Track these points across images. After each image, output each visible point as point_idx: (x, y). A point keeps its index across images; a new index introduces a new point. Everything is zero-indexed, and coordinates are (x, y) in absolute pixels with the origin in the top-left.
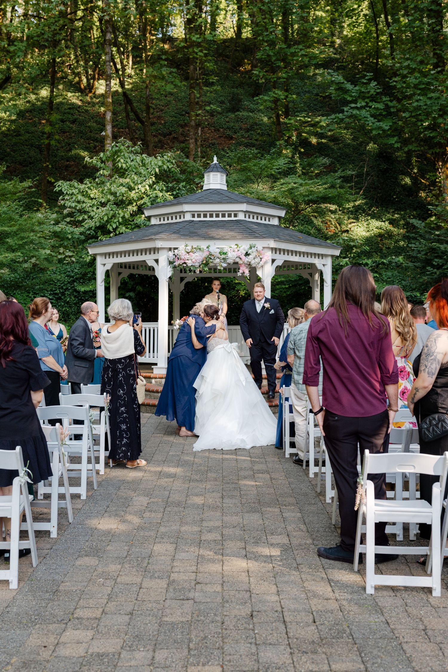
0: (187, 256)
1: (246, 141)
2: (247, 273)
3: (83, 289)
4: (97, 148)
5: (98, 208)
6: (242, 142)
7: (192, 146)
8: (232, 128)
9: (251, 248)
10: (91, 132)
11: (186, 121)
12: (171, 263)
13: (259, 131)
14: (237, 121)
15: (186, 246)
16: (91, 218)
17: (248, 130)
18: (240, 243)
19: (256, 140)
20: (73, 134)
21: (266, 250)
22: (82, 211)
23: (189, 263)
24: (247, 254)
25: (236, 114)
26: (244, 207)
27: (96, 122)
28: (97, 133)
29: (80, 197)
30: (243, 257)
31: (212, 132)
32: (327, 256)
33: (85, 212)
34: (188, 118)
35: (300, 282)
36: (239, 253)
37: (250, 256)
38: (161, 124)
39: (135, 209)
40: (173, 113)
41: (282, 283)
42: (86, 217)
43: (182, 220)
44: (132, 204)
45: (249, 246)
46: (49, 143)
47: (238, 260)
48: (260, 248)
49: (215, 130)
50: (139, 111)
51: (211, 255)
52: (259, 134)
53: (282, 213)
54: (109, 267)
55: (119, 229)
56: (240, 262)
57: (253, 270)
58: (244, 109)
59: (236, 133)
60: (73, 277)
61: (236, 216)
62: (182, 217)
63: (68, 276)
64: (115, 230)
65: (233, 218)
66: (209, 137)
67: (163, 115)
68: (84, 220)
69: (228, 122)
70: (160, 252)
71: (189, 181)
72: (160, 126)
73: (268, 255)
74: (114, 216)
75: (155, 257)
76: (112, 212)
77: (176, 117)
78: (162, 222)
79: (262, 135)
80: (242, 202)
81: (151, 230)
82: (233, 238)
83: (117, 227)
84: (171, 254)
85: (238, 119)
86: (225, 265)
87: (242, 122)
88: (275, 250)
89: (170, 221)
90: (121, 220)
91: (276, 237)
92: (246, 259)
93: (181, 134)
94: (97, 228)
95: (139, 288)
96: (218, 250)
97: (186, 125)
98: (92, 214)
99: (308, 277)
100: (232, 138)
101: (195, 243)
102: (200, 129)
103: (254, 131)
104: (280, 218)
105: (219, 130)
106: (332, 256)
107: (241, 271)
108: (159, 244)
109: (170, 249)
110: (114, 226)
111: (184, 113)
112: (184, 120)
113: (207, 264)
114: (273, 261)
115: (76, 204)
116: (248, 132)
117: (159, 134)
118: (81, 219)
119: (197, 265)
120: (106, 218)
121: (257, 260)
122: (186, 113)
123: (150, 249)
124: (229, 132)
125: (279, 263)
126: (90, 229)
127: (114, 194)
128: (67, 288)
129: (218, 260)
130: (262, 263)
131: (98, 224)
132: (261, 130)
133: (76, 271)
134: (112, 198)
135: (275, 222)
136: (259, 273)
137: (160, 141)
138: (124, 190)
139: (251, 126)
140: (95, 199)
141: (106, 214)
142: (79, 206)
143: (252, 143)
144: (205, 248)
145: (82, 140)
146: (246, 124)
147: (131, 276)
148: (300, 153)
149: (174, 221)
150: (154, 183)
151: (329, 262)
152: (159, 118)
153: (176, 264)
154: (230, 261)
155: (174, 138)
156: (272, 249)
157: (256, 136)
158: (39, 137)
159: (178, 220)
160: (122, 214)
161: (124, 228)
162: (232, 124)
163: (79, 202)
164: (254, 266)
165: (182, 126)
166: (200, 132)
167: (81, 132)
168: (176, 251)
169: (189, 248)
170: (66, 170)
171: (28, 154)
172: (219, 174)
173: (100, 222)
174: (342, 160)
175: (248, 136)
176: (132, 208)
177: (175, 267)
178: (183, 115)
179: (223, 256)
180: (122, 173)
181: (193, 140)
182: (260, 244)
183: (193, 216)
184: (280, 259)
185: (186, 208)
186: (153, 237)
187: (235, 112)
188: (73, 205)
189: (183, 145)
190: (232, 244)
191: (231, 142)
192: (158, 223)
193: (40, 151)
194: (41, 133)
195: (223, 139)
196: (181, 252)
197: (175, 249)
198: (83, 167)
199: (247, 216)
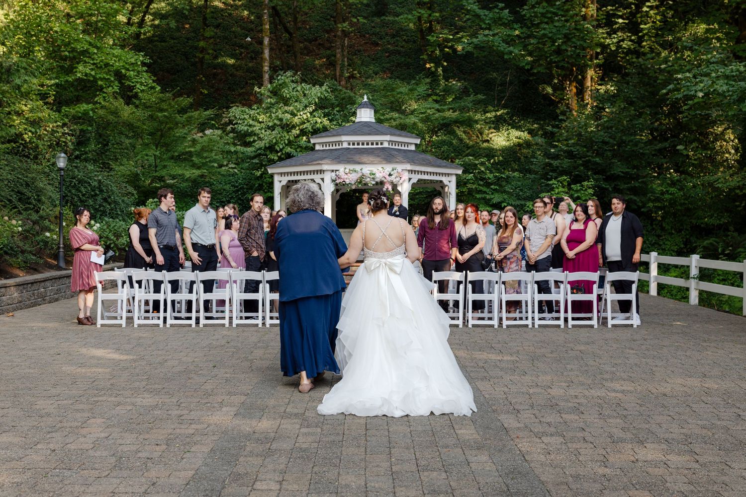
0: (346, 176)
1: (392, 48)
2: (390, 188)
4: (243, 55)
5: (266, 131)
6: (388, 49)
7: (338, 56)
8: (378, 34)
9: (393, 170)
10: (236, 37)
11: (331, 26)
12: (333, 181)
13: (405, 37)
14: (383, 26)
15: (345, 169)
16: (260, 139)
17: (393, 36)
18: (384, 166)
19: (402, 47)
20: (218, 40)
21: (404, 171)
22: (253, 134)
23: (347, 182)
24: (390, 175)
25: (383, 18)
26: (388, 138)
27: (240, 26)
28: (242, 39)
29: (251, 122)
30: (387, 177)
31: (357, 38)
32: (452, 174)
33: (255, 135)
34: (333, 23)
35: (435, 193)
36: (384, 174)
37: (393, 176)
38: (306, 29)
39: (298, 132)
40: (318, 17)
41: (420, 193)
42: (256, 138)
43: (340, 147)
44: (295, 127)
45: (391, 169)
46: (203, 57)
47: (383, 179)
48: (400, 170)
49: (361, 36)
50: (283, 15)
51: (363, 175)
52: (405, 40)
53: (418, 141)
54: (284, 183)
55: (285, 149)
56: (385, 181)
57: (395, 187)
58: (390, 13)
59: (381, 39)
60: (237, 187)
61: (382, 144)
62: (340, 144)
63: (232, 186)
64: (281, 150)
65: (379, 146)
66: (355, 43)
67: (308, 19)
68: (254, 141)
69: (374, 27)
70: (325, 173)
71: (342, 107)
72: (305, 31)
73: (406, 176)
74: (281, 139)
75: (321, 176)
76: (279, 135)
77: (321, 22)
78: (325, 148)
79: (408, 41)
80: (386, 134)
81: (317, 155)
82: (380, 163)
83: (283, 148)
84: (333, 174)
85: (384, 24)
86: (374, 183)
87: (388, 27)
88: (411, 171)
89: (331, 148)
90: (286, 142)
91: (412, 162)
92: (389, 179)
93: (327, 40)
94: (266, 148)
96: (369, 172)
97: (331, 31)
98: (261, 136)
99: (440, 189)
100: (377, 45)
101: (352, 167)
102: (346, 39)
103: (399, 37)
104: (416, 145)
105: (364, 36)
106: (456, 175)
107: (386, 187)
108: (325, 167)
109: (333, 171)
110: (281, 147)
111: (329, 17)
112: (329, 25)
113: (360, 182)
114: (410, 179)
115: (248, 128)
116: (394, 38)
117: (305, 39)
118: (252, 140)
119: (353, 182)
120: (274, 141)
121: (398, 179)
122: (331, 17)
123: (317, 171)
124: (374, 38)
125: (414, 180)
126: (260, 149)
127: (281, 120)
128: (232, 197)
129: (368, 179)
130: (401, 181)
131: (267, 145)
132: (407, 37)
133: (240, 181)
134: (278, 123)
135: (413, 148)
136: (399, 188)
137: (306, 48)
138: (288, 116)
139: (397, 32)
140: (263, 122)
141: (275, 137)
142: (250, 130)
143: (398, 50)
144: (359, 170)
145: (228, 47)
146: (392, 29)
148: (443, 66)
149: (334, 147)
150: (314, 111)
151: (454, 179)
152: (304, 22)
153: (338, 182)
154: (378, 180)
155: (320, 44)
156: (409, 171)
157: (401, 42)
158: (184, 44)
159: (337, 147)
160: (287, 137)
161: (289, 149)
162: (378, 30)
163: (250, 126)
164: (395, 183)
165: (328, 32)
166: (346, 42)
167: (226, 38)
168: (337, 172)
169: (347, 171)
171: (174, 61)
172: (368, 110)
173: (269, 143)
174: (487, 68)
175: (394, 43)
176: (296, 132)
177: (336, 185)
178: (328, 20)
179: (373, 176)
180: (286, 102)
181: (340, 50)
182: (399, 167)
183: (349, 144)
184: (415, 178)
185: (344, 138)
186: (320, 162)
187: (381, 16)
188: (245, 128)
189: (328, 52)
190: (379, 167)
191: (377, 48)
192: (322, 148)
193: (187, 58)
194: (186, 38)
195: (369, 46)
196: (341, 173)
197: (336, 171)
198: (231, 75)
199: (391, 144)
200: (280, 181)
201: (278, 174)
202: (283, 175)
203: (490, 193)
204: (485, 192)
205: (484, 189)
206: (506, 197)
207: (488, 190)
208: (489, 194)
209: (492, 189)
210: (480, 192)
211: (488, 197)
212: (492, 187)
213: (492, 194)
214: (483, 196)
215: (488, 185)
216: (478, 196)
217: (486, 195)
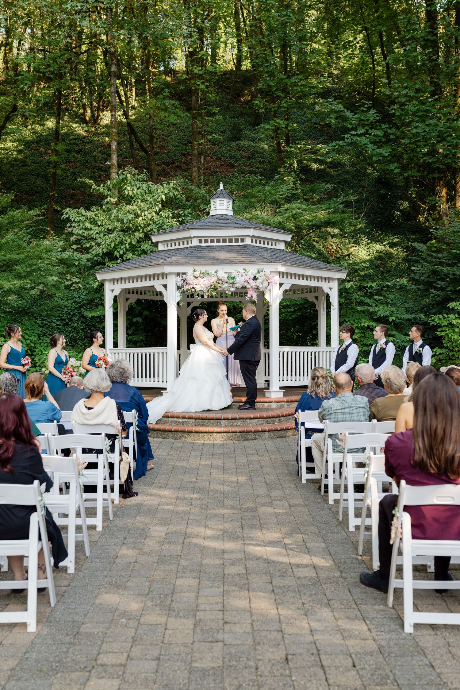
0: (195, 281)
1: (247, 169)
2: (255, 298)
3: (90, 315)
4: (102, 177)
5: (105, 235)
6: (244, 169)
7: (195, 174)
8: (234, 156)
9: (259, 272)
10: (96, 162)
12: (179, 288)
13: (260, 159)
14: (239, 150)
15: (195, 271)
16: (98, 245)
17: (249, 158)
18: (248, 267)
19: (257, 168)
20: (78, 164)
21: (273, 274)
22: (90, 238)
23: (198, 288)
24: (255, 279)
25: (237, 142)
26: (251, 232)
27: (101, 152)
28: (102, 163)
29: (88, 225)
30: (251, 282)
31: (214, 160)
32: (333, 279)
33: (93, 239)
34: (190, 147)
35: (306, 306)
36: (247, 278)
37: (258, 281)
38: (164, 153)
39: (142, 235)
40: (176, 143)
41: (288, 306)
42: (93, 244)
43: (190, 245)
44: (139, 230)
45: (256, 271)
46: (55, 173)
47: (246, 284)
48: (268, 272)
49: (217, 159)
50: (142, 141)
51: (219, 279)
52: (260, 162)
53: (288, 238)
54: (117, 293)
55: (126, 255)
56: (248, 286)
57: (261, 294)
58: (245, 138)
59: (237, 161)
60: (80, 303)
61: (242, 241)
62: (189, 242)
63: (75, 302)
64: (121, 256)
65: (240, 243)
66: (211, 165)
67: (166, 145)
68: (91, 247)
69: (230, 151)
70: (168, 277)
71: (195, 208)
72: (163, 155)
73: (277, 279)
74: (121, 243)
75: (164, 282)
76: (119, 238)
77: (178, 147)
78: (170, 248)
79: (263, 162)
80: (249, 227)
81: (159, 256)
82: (241, 263)
83: (124, 253)
84: (179, 279)
85: (240, 148)
86: (233, 289)
87: (243, 150)
88: (282, 274)
89: (178, 247)
90: (128, 246)
91: (284, 261)
92: (254, 284)
93: (184, 163)
94: (104, 254)
95: (146, 313)
96: (226, 276)
97: (188, 154)
98: (99, 241)
99: (315, 301)
100: (233, 166)
101: (203, 269)
102: (202, 157)
103: (255, 159)
104: (286, 242)
105: (220, 159)
106: (338, 279)
107: (249, 295)
108: (167, 269)
109: (178, 274)
110: (121, 252)
112: (187, 150)
113: (215, 289)
114: (281, 285)
115: (84, 231)
116: (249, 160)
117: (163, 162)
118: (88, 245)
119: (205, 290)
120: (113, 245)
121: (265, 284)
122: (189, 142)
123: (158, 275)
124: (230, 161)
125: (287, 286)
126: (97, 255)
127: (121, 221)
128: (74, 314)
129: (226, 285)
130: (269, 287)
131: (105, 251)
132: (262, 158)
133: (83, 297)
134: (118, 224)
135: (282, 246)
136: (267, 296)
137: (163, 170)
138: (130, 216)
139: (252, 154)
140: (102, 226)
141: (114, 241)
142: (86, 233)
143: (253, 171)
144: (213, 273)
145: (87, 170)
146: (247, 152)
147: (138, 301)
148: (301, 179)
149: (182, 246)
150: (160, 210)
151: (335, 285)
152: (162, 147)
153: (185, 288)
154: (238, 285)
155: (177, 167)
156: (280, 273)
157: (257, 164)
158: (45, 167)
159: (186, 246)
160: (129, 241)
161: (131, 254)
162: (234, 153)
163: (86, 229)
164: (262, 290)
165: (185, 155)
166: (202, 160)
167: (87, 162)
168: (184, 276)
169: (197, 274)
170: (72, 199)
171: (34, 183)
172: (225, 200)
173: (107, 248)
174: (342, 186)
175: (250, 164)
176: (139, 235)
177: (183, 292)
178: (185, 144)
179: (231, 281)
180: (129, 200)
181: (196, 169)
182: (268, 268)
183: (201, 241)
184: (288, 283)
185: (193, 233)
186: (162, 262)
187: (236, 141)
188: (81, 232)
189: (186, 173)
190: (240, 268)
191: (233, 170)
192: (166, 248)
193: (47, 181)
194: (47, 162)
195: (225, 167)
196: (190, 277)
197: (184, 274)
198: (88, 196)
199: (254, 241)
200: (113, 290)
201: (110, 280)
202: (116, 283)
203: (374, 305)
204: (367, 304)
205: (366, 300)
206: (393, 309)
207: (370, 302)
208: (371, 306)
209: (375, 300)
210: (362, 303)
211: (371, 310)
212: (376, 297)
213: (376, 306)
214: (366, 308)
215: (371, 296)
216: (359, 308)
217: (369, 308)
